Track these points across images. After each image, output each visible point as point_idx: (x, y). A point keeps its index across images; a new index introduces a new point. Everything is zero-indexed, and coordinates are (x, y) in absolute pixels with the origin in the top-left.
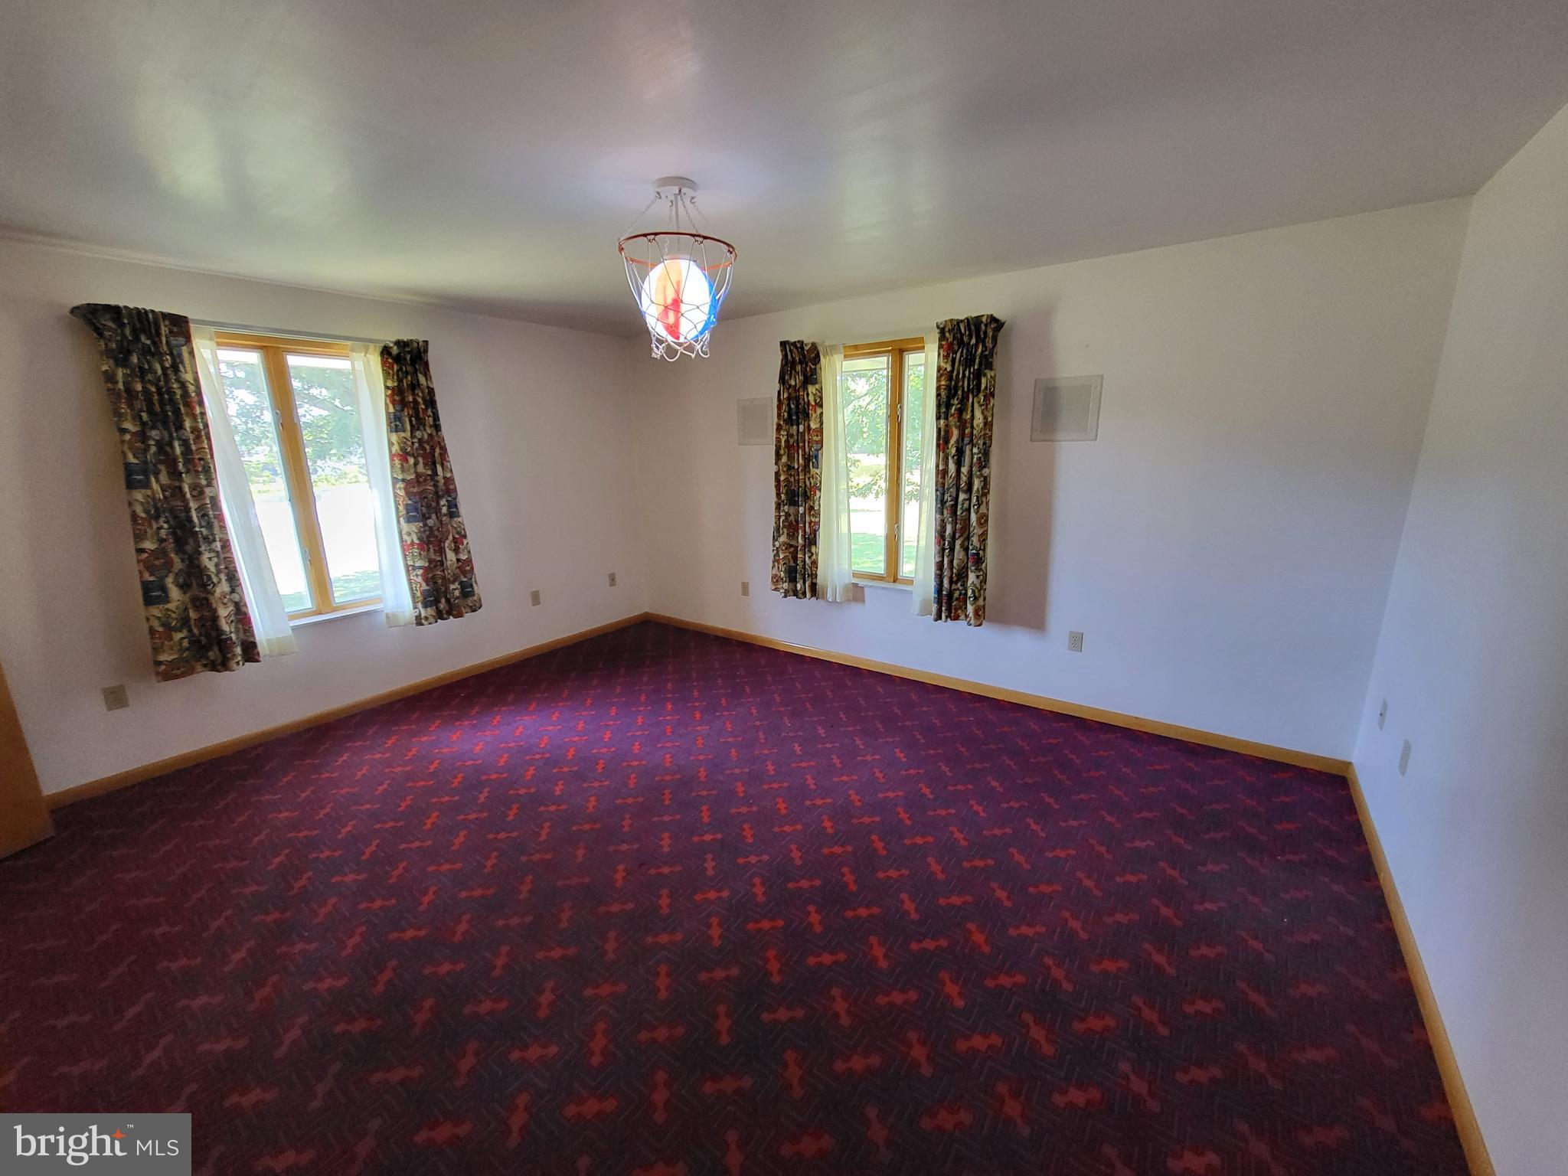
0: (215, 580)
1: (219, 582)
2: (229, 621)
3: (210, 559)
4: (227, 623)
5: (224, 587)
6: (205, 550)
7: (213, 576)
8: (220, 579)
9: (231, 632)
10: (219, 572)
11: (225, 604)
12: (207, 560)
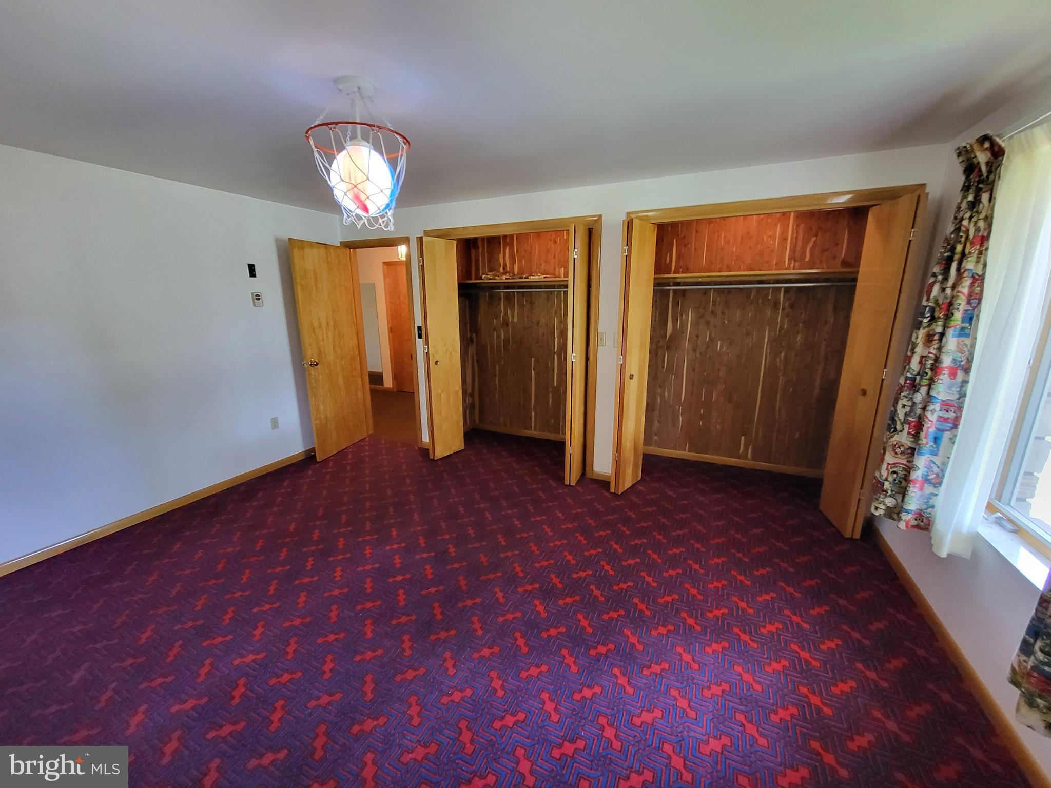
0: (899, 427)
1: (901, 431)
2: (891, 470)
3: (904, 406)
4: (887, 469)
5: (904, 438)
6: (906, 397)
7: (898, 422)
8: (903, 429)
9: (886, 480)
10: (906, 422)
11: (896, 453)
12: (901, 406)
